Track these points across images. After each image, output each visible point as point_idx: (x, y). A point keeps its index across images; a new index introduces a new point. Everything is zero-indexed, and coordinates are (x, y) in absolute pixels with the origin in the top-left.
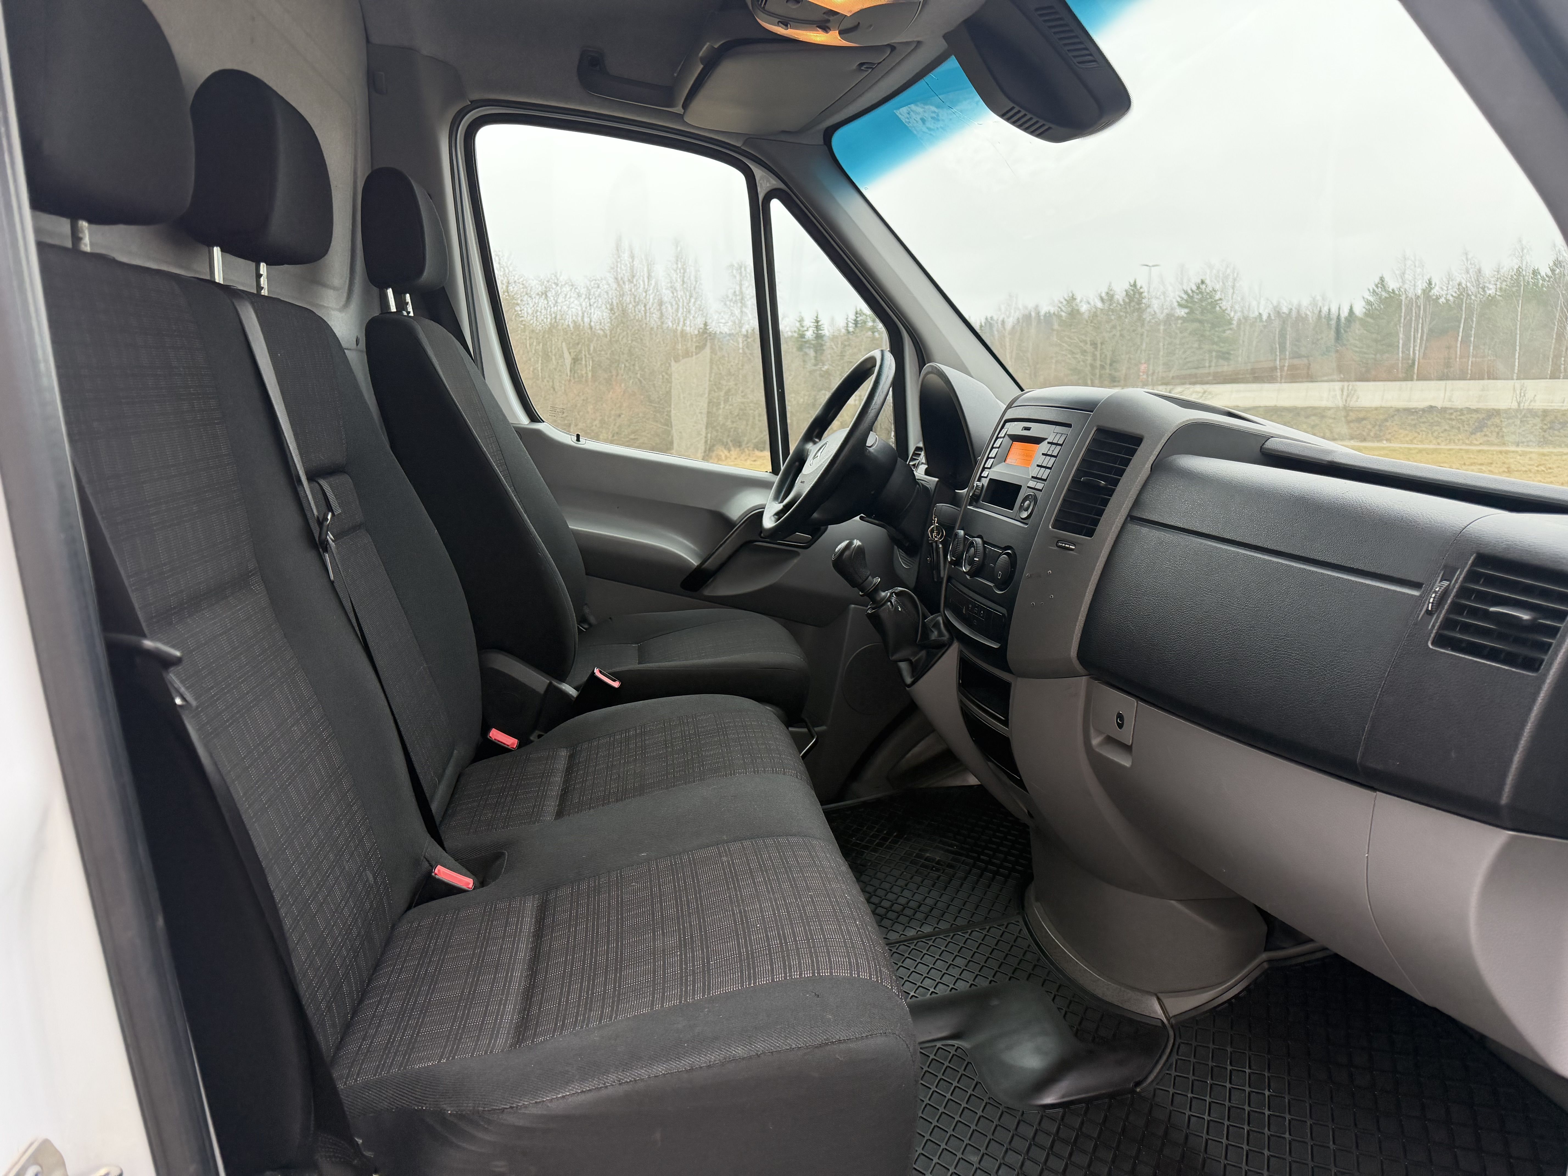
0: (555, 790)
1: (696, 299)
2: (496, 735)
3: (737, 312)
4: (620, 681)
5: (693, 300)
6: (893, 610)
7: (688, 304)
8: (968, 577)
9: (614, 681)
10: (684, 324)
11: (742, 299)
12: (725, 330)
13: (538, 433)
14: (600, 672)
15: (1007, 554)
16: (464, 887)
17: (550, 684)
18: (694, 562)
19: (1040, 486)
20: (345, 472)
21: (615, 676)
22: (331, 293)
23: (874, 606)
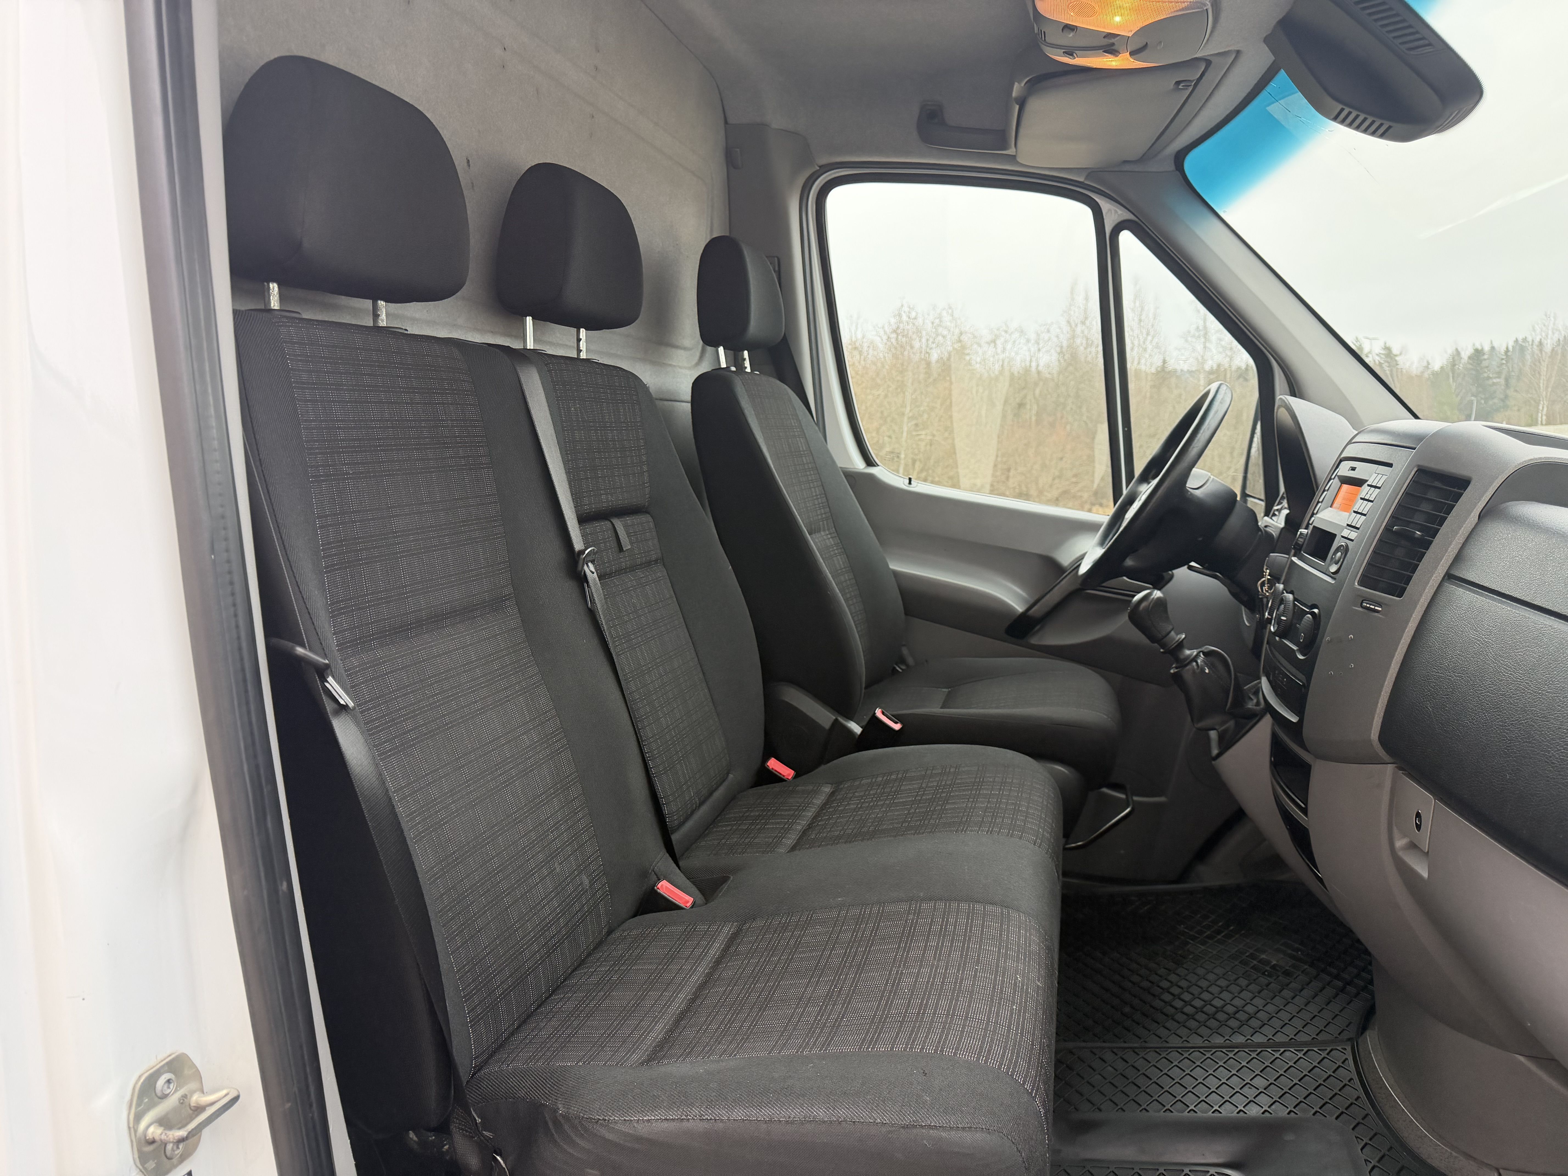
0: (800, 826)
1: (1153, 337)
2: (773, 764)
3: (1199, 348)
4: (902, 723)
5: (1150, 338)
6: (1198, 671)
7: (1144, 342)
8: (1277, 638)
9: (896, 723)
10: (1139, 363)
11: (1206, 334)
12: (1186, 368)
13: (871, 477)
14: (883, 713)
15: (1313, 614)
16: (682, 905)
17: (836, 720)
18: (1020, 608)
19: (1353, 535)
20: (649, 513)
21: (896, 718)
22: (681, 352)
23: (1178, 665)
